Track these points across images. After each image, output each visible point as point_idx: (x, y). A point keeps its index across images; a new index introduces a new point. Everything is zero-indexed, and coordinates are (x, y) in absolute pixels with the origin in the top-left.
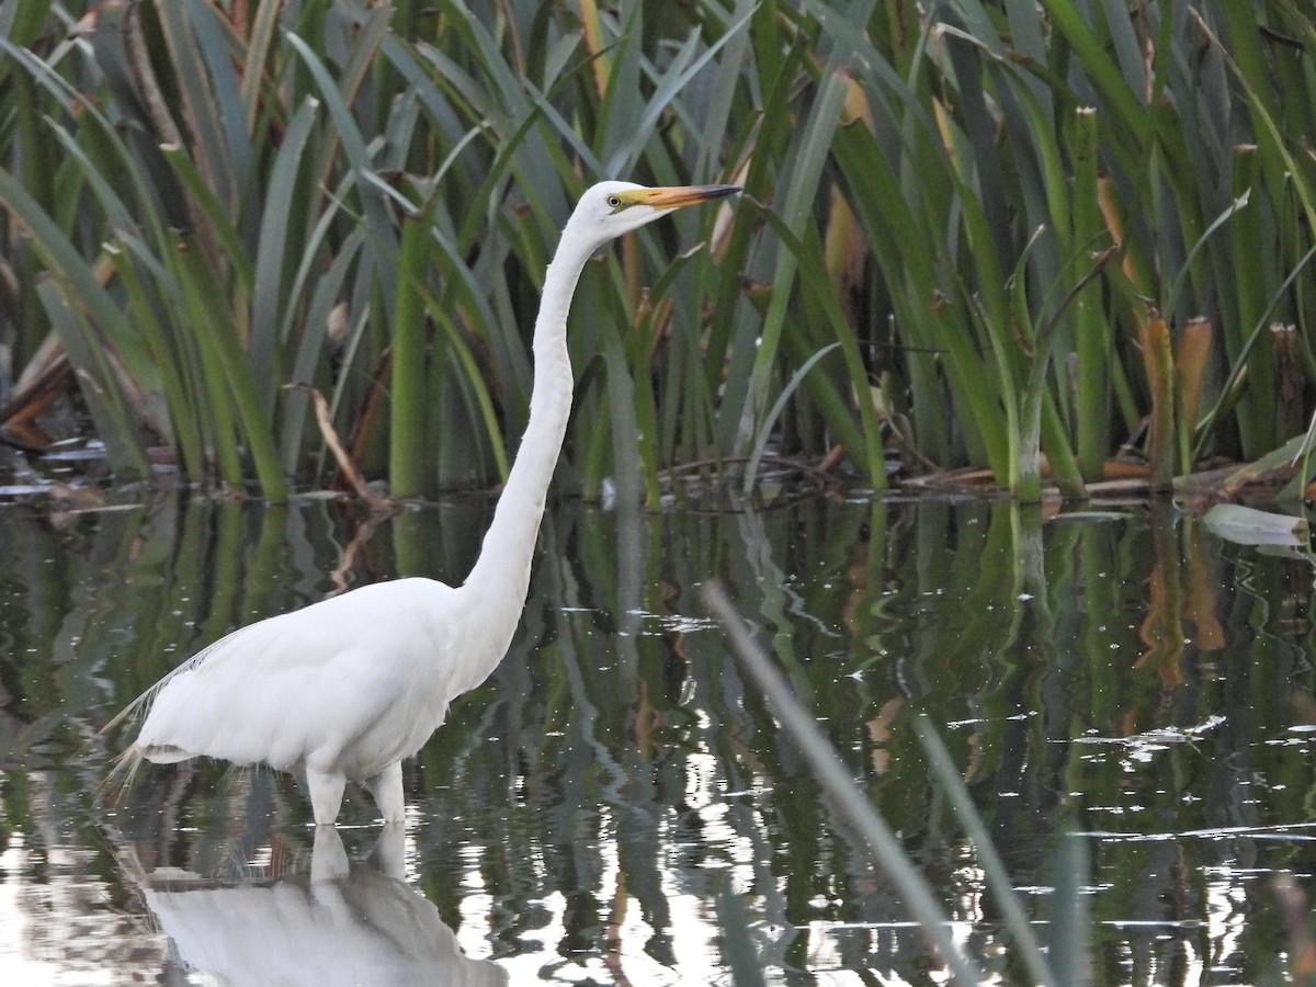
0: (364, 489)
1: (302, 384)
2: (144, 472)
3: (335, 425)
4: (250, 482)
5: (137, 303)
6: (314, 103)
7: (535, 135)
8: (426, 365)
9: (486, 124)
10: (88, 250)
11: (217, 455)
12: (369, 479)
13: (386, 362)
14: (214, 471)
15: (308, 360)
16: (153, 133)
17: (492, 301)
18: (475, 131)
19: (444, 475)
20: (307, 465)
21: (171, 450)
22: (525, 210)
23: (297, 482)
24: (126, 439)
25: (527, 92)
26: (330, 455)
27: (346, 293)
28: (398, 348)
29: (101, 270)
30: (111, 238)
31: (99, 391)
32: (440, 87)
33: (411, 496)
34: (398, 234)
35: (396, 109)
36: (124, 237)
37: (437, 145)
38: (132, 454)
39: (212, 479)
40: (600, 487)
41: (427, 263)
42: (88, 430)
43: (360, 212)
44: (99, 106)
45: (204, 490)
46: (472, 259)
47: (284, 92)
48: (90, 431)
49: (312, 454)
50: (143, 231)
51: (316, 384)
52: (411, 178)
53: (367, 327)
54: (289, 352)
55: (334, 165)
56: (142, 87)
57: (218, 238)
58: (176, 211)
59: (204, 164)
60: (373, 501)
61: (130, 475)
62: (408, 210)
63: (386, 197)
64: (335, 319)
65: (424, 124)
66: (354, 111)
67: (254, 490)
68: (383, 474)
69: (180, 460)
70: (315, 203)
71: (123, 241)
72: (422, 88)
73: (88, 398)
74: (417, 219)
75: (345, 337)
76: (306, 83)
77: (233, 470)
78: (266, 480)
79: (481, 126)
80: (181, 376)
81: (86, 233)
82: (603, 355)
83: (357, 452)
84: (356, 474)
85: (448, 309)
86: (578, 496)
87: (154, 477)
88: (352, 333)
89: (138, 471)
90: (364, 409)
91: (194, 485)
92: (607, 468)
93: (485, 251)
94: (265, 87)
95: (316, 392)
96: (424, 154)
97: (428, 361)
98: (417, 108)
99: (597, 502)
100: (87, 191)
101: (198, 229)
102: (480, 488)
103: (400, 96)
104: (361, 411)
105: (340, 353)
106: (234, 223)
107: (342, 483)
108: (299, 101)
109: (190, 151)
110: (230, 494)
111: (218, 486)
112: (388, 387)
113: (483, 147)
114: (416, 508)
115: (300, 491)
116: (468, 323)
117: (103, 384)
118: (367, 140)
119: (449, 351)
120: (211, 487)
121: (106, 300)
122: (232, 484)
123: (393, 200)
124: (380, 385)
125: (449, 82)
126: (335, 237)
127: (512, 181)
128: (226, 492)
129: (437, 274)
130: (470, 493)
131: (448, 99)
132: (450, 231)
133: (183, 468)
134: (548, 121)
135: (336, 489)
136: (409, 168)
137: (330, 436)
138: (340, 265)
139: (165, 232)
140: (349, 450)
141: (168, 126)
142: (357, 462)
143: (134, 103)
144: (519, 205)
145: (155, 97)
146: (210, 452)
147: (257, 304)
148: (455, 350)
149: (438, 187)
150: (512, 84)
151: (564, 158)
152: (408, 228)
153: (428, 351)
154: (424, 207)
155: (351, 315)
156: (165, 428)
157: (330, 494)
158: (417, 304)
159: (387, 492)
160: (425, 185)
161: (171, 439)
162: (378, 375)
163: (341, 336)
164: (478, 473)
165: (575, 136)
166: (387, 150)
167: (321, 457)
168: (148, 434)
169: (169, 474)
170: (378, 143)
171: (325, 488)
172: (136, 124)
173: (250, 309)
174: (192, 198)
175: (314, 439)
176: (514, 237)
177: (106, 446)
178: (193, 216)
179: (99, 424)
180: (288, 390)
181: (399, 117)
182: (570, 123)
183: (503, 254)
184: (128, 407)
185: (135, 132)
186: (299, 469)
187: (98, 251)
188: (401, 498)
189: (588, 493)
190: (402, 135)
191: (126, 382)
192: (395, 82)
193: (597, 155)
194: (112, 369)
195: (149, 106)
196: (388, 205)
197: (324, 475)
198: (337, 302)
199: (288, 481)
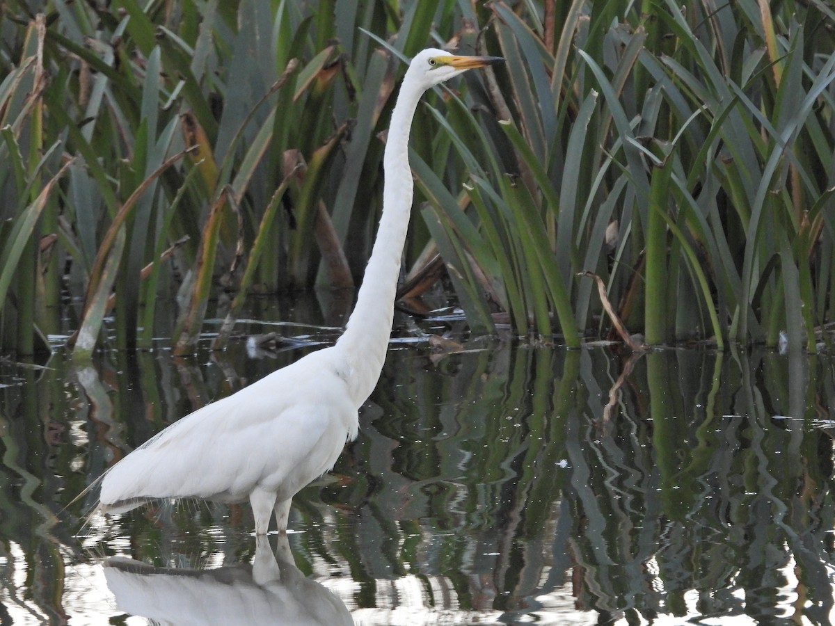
0: (628, 339)
1: (588, 272)
2: (489, 329)
3: (610, 299)
4: (555, 335)
5: (484, 221)
6: (596, 94)
7: (735, 113)
8: (668, 259)
9: (705, 107)
10: (454, 188)
11: (535, 319)
12: (631, 333)
13: (642, 258)
14: (534, 329)
15: (593, 258)
16: (494, 113)
17: (709, 220)
18: (699, 111)
19: (678, 329)
20: (593, 324)
21: (507, 315)
22: (729, 162)
23: (586, 335)
24: (478, 307)
25: (730, 86)
26: (607, 317)
27: (617, 214)
28: (650, 249)
29: (462, 200)
30: (468, 180)
31: (461, 277)
32: (676, 84)
33: (658, 344)
34: (649, 177)
35: (648, 98)
36: (476, 179)
37: (674, 118)
38: (482, 318)
39: (532, 333)
40: (778, 337)
41: (668, 194)
42: (454, 302)
43: (625, 164)
44: (459, 96)
45: (527, 340)
46: (696, 194)
47: (576, 87)
48: (454, 303)
49: (595, 317)
50: (488, 176)
51: (597, 273)
52: (658, 141)
53: (630, 235)
54: (581, 253)
55: (609, 133)
56: (487, 84)
57: (536, 180)
58: (509, 163)
59: (527, 134)
60: (634, 347)
61: (481, 331)
62: (655, 162)
63: (642, 154)
64: (610, 231)
65: (666, 106)
66: (621, 100)
67: (560, 341)
68: (640, 329)
69: (513, 322)
70: (597, 158)
71: (476, 182)
72: (665, 85)
73: (453, 281)
74: (661, 167)
75: (616, 243)
76: (591, 82)
77: (545, 327)
78: (567, 334)
79: (702, 109)
80: (513, 268)
81: (453, 178)
82: (779, 253)
83: (624, 313)
84: (623, 329)
85: (681, 226)
86: (764, 343)
87: (495, 332)
88: (621, 240)
89: (486, 328)
90: (628, 289)
91: (521, 337)
92: (782, 325)
93: (705, 188)
94: (565, 83)
95: (598, 277)
96: (666, 125)
97: (668, 256)
98: (662, 96)
99: (776, 348)
100: (453, 150)
101: (523, 174)
102: (702, 338)
103: (651, 89)
104: (626, 290)
105: (613, 253)
106: (546, 171)
107: (614, 335)
108: (587, 92)
109: (517, 124)
110: (544, 342)
111: (536, 337)
112: (643, 273)
113: (703, 121)
114: (661, 350)
115: (587, 341)
116: (693, 233)
117: (463, 272)
118: (630, 119)
119: (682, 250)
120: (532, 339)
121: (465, 219)
122: (545, 337)
123: (645, 154)
124: (638, 274)
125: (682, 81)
126: (610, 179)
127: (721, 143)
128: (541, 341)
129: (674, 203)
130: (695, 341)
131: (681, 91)
132: (682, 175)
133: (514, 326)
134: (744, 105)
135: (610, 340)
136: (656, 135)
137: (607, 306)
138: (613, 197)
139: (503, 176)
140: (619, 315)
141: (504, 109)
142: (624, 323)
143: (487, 99)
144: (726, 159)
145: (496, 91)
146: (531, 316)
147: (560, 222)
148: (684, 249)
149: (674, 147)
150: (722, 82)
151: (755, 129)
152: (655, 171)
153: (669, 251)
154: (665, 160)
155: (620, 228)
156: (503, 301)
157: (608, 343)
158: (662, 223)
159: (643, 341)
160: (666, 146)
161: (507, 309)
162: (636, 267)
163: (613, 242)
164: (701, 328)
165: (762, 115)
166: (643, 123)
167: (601, 318)
168: (492, 304)
169: (506, 329)
170: (637, 119)
171: (604, 339)
172: (483, 107)
173: (556, 225)
174: (519, 155)
175: (597, 307)
176: (723, 179)
177: (465, 312)
178: (520, 166)
179: (461, 299)
180: (580, 275)
181: (650, 103)
182: (759, 107)
183: (715, 193)
184: (479, 286)
185: (483, 111)
186: (587, 327)
187: (460, 188)
188: (652, 345)
189: (770, 341)
190: (652, 114)
191: (478, 271)
192: (648, 81)
193: (775, 127)
194: (469, 264)
195: (492, 97)
196: (643, 159)
197: (603, 330)
198: (611, 221)
199: (581, 334)
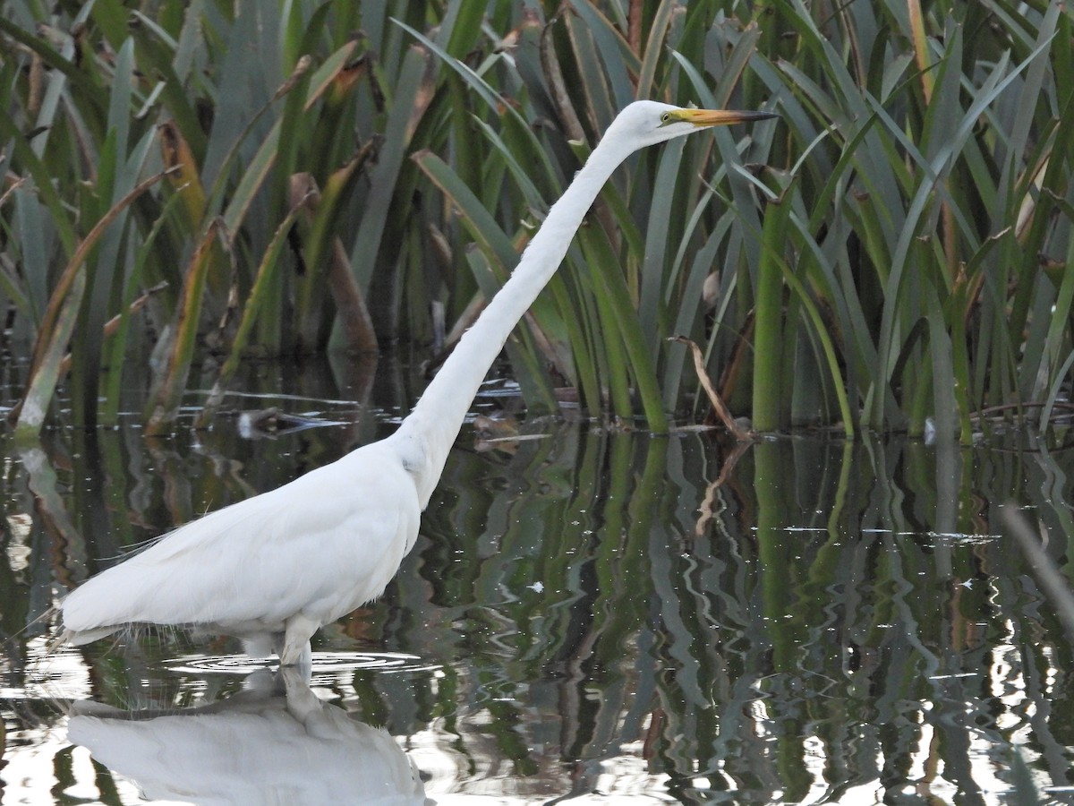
0: (731, 424)
1: (682, 337)
2: (552, 408)
3: (708, 371)
4: (637, 417)
7: (874, 134)
8: (783, 323)
9: (833, 127)
10: (509, 225)
11: (611, 395)
12: (735, 416)
13: (750, 319)
14: (610, 408)
15: (687, 319)
16: (563, 130)
17: (836, 273)
18: (825, 133)
19: (795, 414)
20: (685, 404)
21: (574, 390)
22: (865, 198)
23: (676, 417)
24: (537, 379)
25: (867, 101)
26: (704, 394)
27: (719, 263)
28: (760, 310)
29: (519, 242)
30: (528, 216)
31: (516, 340)
32: (796, 97)
33: (768, 431)
34: (761, 216)
36: (537, 215)
37: (794, 144)
38: (543, 393)
39: (607, 414)
40: (923, 425)
41: (785, 238)
43: (731, 199)
44: (519, 108)
45: (600, 423)
46: (820, 239)
47: (668, 97)
49: (688, 395)
51: (692, 338)
52: (772, 170)
53: (735, 290)
54: (671, 312)
55: (710, 159)
56: (554, 93)
57: (614, 218)
60: (738, 434)
61: (541, 410)
62: (770, 197)
63: (751, 186)
64: (709, 285)
65: (784, 127)
67: (642, 423)
68: (747, 412)
69: (582, 399)
70: (694, 191)
71: (537, 219)
72: (784, 99)
74: (776, 204)
75: (717, 300)
76: (688, 92)
77: (624, 406)
78: (651, 415)
79: (829, 129)
80: (582, 326)
81: (507, 212)
82: (926, 317)
83: (725, 393)
84: (725, 411)
85: (801, 276)
86: (905, 432)
87: (559, 412)
88: (723, 297)
89: (547, 406)
90: (732, 359)
91: (592, 419)
92: (929, 410)
93: (832, 231)
94: (653, 93)
95: (693, 344)
96: (783, 151)
97: (784, 321)
99: (921, 437)
100: (508, 177)
101: (599, 210)
102: (825, 423)
103: (765, 103)
105: (713, 313)
106: (628, 205)
107: (713, 418)
110: (622, 426)
111: (612, 419)
112: (752, 340)
113: (831, 146)
115: (678, 425)
116: (817, 289)
117: (519, 335)
118: (737, 139)
119: (802, 311)
120: (606, 422)
122: (624, 419)
123: (757, 188)
124: (745, 339)
125: (804, 93)
126: (710, 218)
127: (854, 174)
128: (618, 425)
129: (792, 249)
130: (816, 428)
131: (804, 107)
132: (804, 214)
133: (584, 404)
134: (884, 125)
135: (707, 424)
136: (770, 163)
137: (704, 380)
138: (713, 242)
140: (719, 392)
141: (575, 125)
142: (726, 403)
143: (553, 112)
144: (860, 194)
145: (565, 102)
146: (605, 393)
147: (645, 271)
148: (806, 310)
149: (795, 178)
150: (855, 95)
151: (897, 156)
152: (769, 213)
153: (784, 313)
154: (782, 194)
155: (722, 282)
156: (570, 373)
157: (704, 428)
158: (776, 274)
159: (750, 427)
160: (784, 177)
161: (574, 382)
162: (743, 332)
163: (713, 299)
164: (824, 412)
165: (907, 139)
166: (753, 147)
167: (697, 395)
168: (555, 376)
170: (746, 142)
171: (699, 422)
172: (548, 123)
173: (640, 275)
175: (691, 383)
176: (856, 220)
177: (520, 386)
179: (515, 366)
180: (671, 341)
182: (904, 130)
183: (845, 236)
184: (539, 353)
185: (548, 129)
186: (677, 408)
187: (517, 226)
188: (761, 432)
189: (913, 430)
190: (766, 133)
191: (538, 334)
192: (761, 92)
193: (923, 153)
194: (526, 323)
195: (560, 109)
196: (754, 193)
197: (698, 412)
198: (711, 272)
199: (670, 416)
